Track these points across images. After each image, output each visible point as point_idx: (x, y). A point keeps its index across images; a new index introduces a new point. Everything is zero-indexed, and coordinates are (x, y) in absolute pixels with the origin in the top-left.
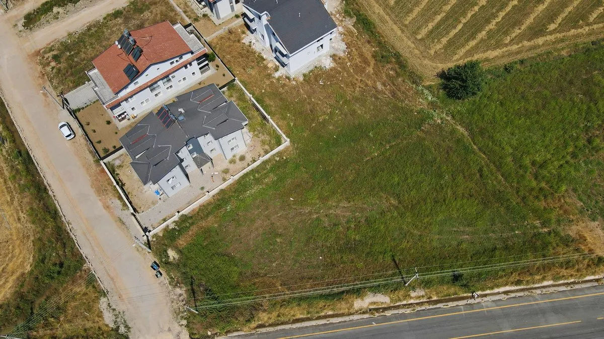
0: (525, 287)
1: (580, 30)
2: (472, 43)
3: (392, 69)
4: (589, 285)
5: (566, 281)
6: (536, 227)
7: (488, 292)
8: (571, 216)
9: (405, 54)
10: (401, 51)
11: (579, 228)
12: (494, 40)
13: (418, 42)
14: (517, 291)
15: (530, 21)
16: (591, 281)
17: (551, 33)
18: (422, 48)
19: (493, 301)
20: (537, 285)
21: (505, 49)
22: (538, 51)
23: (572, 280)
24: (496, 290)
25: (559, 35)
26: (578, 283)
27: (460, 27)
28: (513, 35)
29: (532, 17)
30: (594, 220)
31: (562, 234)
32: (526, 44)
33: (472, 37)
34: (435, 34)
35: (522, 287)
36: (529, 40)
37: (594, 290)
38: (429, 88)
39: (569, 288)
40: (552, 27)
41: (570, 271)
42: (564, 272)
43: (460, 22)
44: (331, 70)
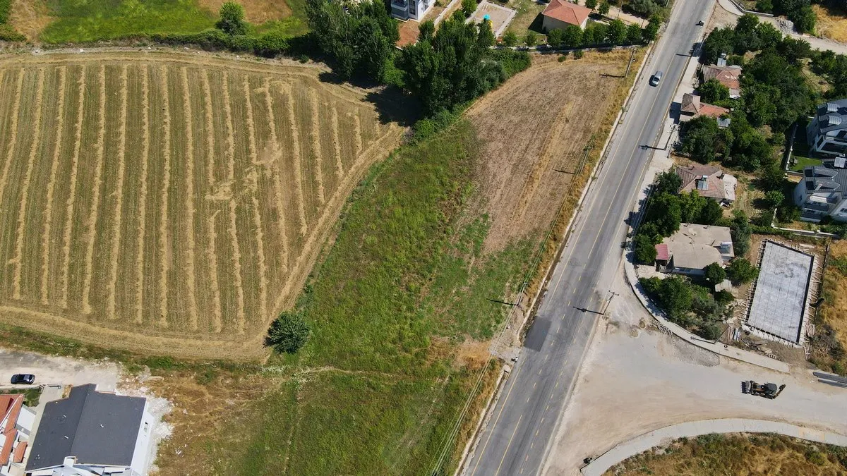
0: (475, 432)
1: (324, 216)
2: (264, 295)
3: (225, 379)
4: (502, 386)
5: (490, 400)
6: (441, 384)
7: (461, 463)
8: (450, 353)
9: (222, 355)
10: (217, 356)
11: (461, 355)
12: (276, 277)
13: (223, 335)
14: (474, 440)
15: (284, 239)
16: (501, 382)
17: (308, 236)
18: (231, 337)
19: (470, 465)
20: (480, 423)
21: (291, 277)
22: (314, 256)
23: (493, 394)
24: (464, 456)
25: (315, 232)
26: (497, 392)
27: (241, 291)
28: (285, 261)
29: (283, 234)
30: (463, 341)
31: (458, 371)
32: (301, 259)
33: (258, 289)
34: (228, 316)
35: (474, 434)
36: (300, 254)
37: (508, 386)
38: (270, 363)
39: (496, 402)
40: (304, 230)
41: (486, 391)
42: (483, 395)
43: (237, 287)
44: (175, 432)
